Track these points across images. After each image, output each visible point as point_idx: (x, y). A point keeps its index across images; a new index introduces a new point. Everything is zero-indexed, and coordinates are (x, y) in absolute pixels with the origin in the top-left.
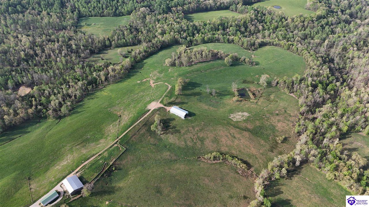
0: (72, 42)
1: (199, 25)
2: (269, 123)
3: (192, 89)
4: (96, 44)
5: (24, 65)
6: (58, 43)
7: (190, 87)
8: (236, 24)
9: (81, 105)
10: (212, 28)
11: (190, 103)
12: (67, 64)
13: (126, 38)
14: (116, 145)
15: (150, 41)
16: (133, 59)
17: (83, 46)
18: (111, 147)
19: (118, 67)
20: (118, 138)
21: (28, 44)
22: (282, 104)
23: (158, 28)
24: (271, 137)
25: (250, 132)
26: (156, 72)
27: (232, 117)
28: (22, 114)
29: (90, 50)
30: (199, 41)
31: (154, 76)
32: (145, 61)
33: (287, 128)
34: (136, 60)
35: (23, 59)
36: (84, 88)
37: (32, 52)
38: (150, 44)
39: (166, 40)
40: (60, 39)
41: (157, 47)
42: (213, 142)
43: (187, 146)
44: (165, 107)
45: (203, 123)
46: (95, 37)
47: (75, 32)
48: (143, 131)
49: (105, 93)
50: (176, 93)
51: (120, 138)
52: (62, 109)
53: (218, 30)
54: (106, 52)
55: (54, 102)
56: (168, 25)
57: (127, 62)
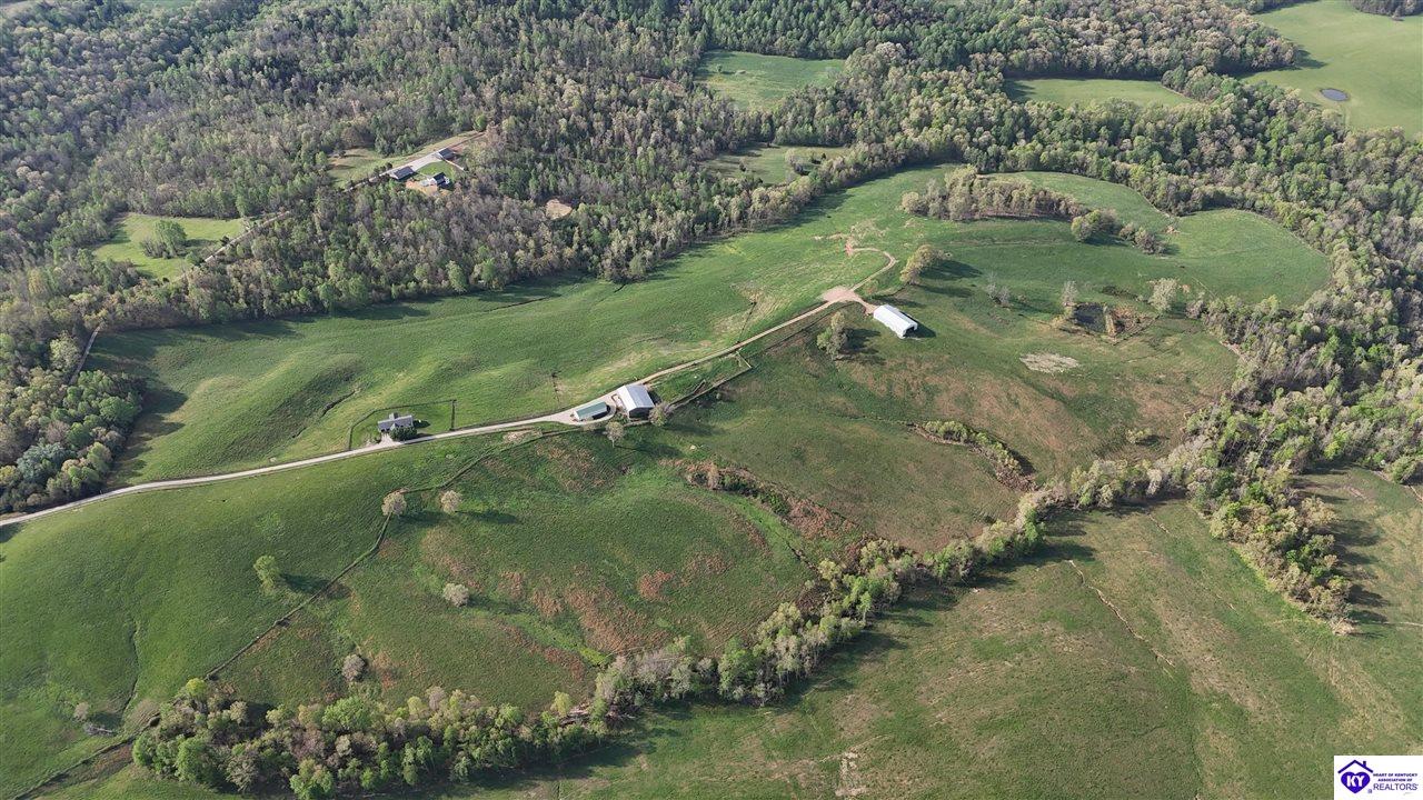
0: (678, 114)
1: (1040, 116)
2: (1124, 396)
3: (952, 279)
4: (734, 127)
5: (563, 149)
6: (645, 110)
7: (947, 274)
8: (1157, 128)
9: (672, 265)
10: (1074, 130)
11: (930, 308)
12: (657, 166)
13: (816, 123)
14: (732, 356)
15: (879, 140)
16: (818, 181)
17: (702, 127)
19: (775, 194)
20: (739, 343)
21: (576, 102)
23: (912, 108)
24: (1113, 426)
25: (1065, 403)
26: (868, 222)
27: (1029, 360)
28: (550, 255)
29: (718, 141)
30: (1022, 162)
31: (861, 230)
32: (849, 191)
33: (1172, 416)
34: (828, 184)
35: (563, 137)
36: (686, 226)
37: (583, 124)
38: (877, 148)
39: (925, 144)
40: (650, 102)
41: (894, 159)
43: (890, 395)
44: (865, 304)
46: (736, 108)
47: (690, 87)
48: (798, 343)
49: (732, 249)
50: (903, 279)
51: (744, 343)
52: (631, 264)
53: (1094, 139)
54: (756, 152)
55: (618, 243)
56: (943, 104)
57: (802, 185)
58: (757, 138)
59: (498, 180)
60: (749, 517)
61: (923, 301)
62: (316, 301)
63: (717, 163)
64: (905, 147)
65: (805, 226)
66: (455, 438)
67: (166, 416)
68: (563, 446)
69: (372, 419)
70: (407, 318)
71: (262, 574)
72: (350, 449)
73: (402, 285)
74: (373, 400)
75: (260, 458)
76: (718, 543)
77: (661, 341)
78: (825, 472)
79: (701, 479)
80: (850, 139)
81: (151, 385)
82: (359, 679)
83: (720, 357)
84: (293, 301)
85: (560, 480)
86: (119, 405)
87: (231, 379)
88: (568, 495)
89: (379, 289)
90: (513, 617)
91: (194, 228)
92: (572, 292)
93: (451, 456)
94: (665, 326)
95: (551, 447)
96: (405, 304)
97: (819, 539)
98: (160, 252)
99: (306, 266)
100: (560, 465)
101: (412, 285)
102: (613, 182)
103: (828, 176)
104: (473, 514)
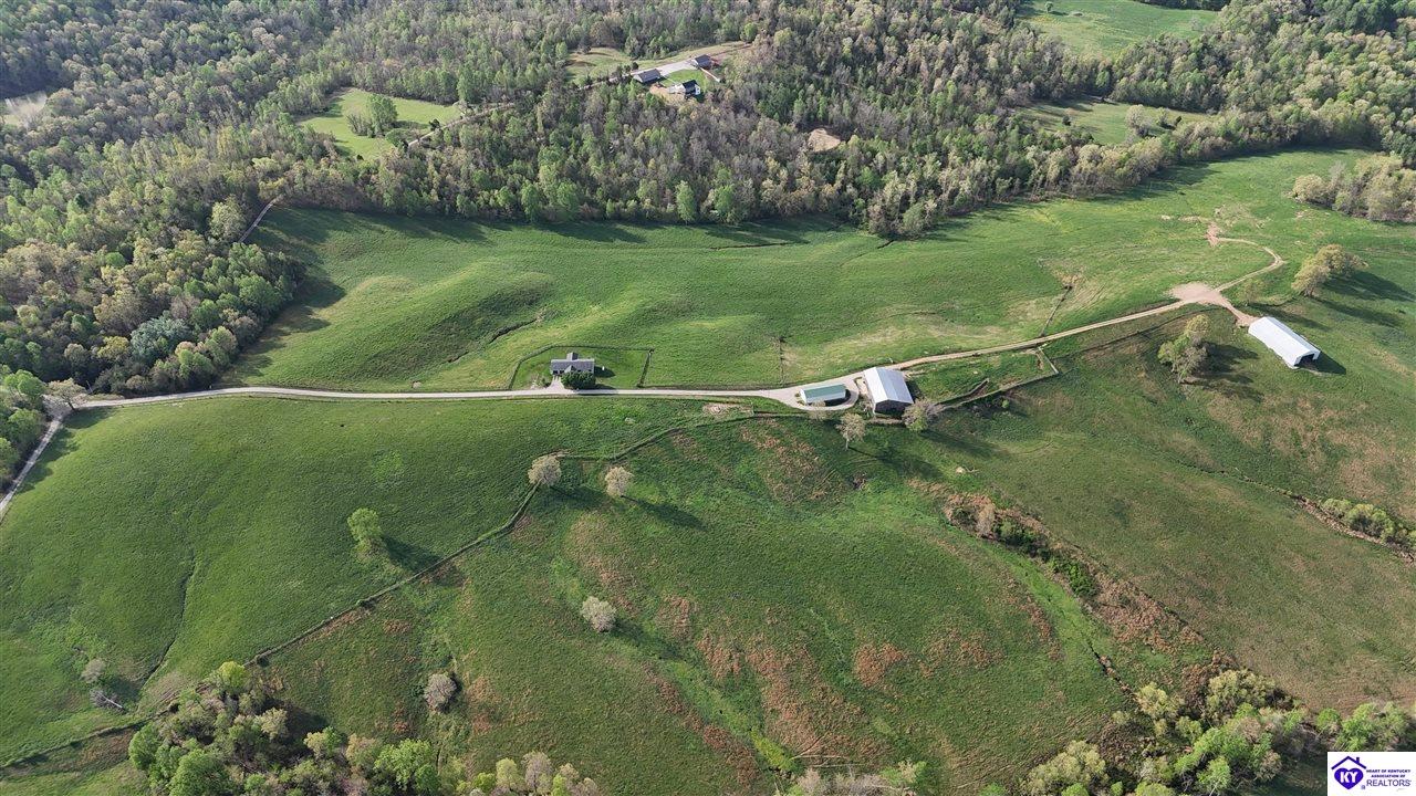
4: (1061, 72)
5: (842, 71)
6: (950, 41)
13: (1173, 78)
15: (1260, 109)
17: (1019, 67)
19: (1112, 155)
21: (867, 22)
28: (805, 191)
35: (844, 60)
37: (871, 48)
38: (1256, 117)
44: (1236, 312)
46: (1066, 52)
47: (1008, 25)
48: (1131, 349)
49: (1043, 217)
50: (1297, 286)
51: (1051, 338)
52: (907, 216)
54: (1085, 106)
55: (893, 186)
57: (1150, 148)
58: (1089, 88)
59: (758, 96)
60: (1032, 589)
61: (1326, 321)
62: (517, 206)
63: (1033, 112)
64: (1298, 120)
65: (1148, 202)
66: (642, 397)
67: (316, 311)
68: (777, 434)
69: (545, 356)
70: (618, 242)
71: (358, 532)
72: (510, 389)
73: (621, 203)
74: (555, 333)
75: (404, 379)
76: (982, 619)
77: (930, 318)
78: (1159, 544)
79: (966, 517)
80: (1217, 103)
81: (310, 272)
82: (445, 708)
83: (1014, 351)
84: (492, 202)
85: (767, 480)
86: (261, 288)
87: (402, 279)
88: (775, 502)
89: (592, 203)
90: (670, 664)
91: (407, 110)
92: (823, 240)
93: (631, 421)
94: (939, 297)
95: (763, 433)
96: (619, 226)
97: (1142, 647)
98: (365, 131)
99: (516, 164)
100: (770, 460)
101: (632, 203)
102: (898, 117)
103: (1183, 144)
104: (644, 504)
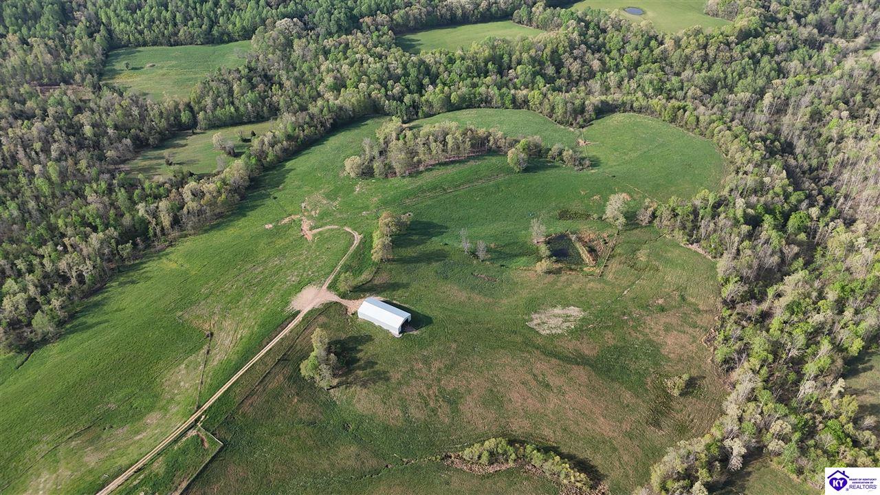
0: (84, 118)
1: (436, 62)
2: (641, 338)
3: (422, 242)
4: (151, 121)
6: (43, 120)
7: (416, 238)
8: (531, 57)
9: (97, 305)
10: (468, 70)
11: (414, 286)
12: (63, 182)
13: (236, 102)
14: (193, 433)
15: (303, 108)
16: (253, 161)
17: (115, 127)
18: (176, 441)
19: (209, 187)
20: (199, 407)
22: (672, 277)
23: (324, 74)
24: (649, 380)
25: (592, 366)
26: (318, 196)
27: (535, 322)
30: (437, 105)
31: (315, 207)
32: (289, 165)
33: (693, 348)
34: (264, 161)
36: (107, 251)
38: (303, 117)
39: (347, 105)
40: (51, 111)
41: (323, 124)
42: (485, 404)
43: (408, 420)
44: (344, 302)
45: (454, 345)
46: (149, 101)
47: (97, 88)
48: (278, 381)
49: (172, 263)
50: (375, 256)
53: (486, 74)
54: (182, 142)
56: (351, 64)
57: (236, 170)
58: (179, 127)
63: (140, 162)
65: (253, 215)
80: (275, 112)
103: (261, 156)
